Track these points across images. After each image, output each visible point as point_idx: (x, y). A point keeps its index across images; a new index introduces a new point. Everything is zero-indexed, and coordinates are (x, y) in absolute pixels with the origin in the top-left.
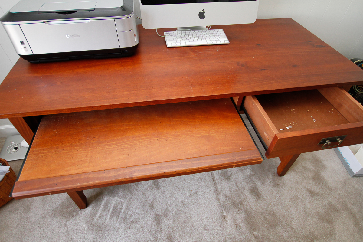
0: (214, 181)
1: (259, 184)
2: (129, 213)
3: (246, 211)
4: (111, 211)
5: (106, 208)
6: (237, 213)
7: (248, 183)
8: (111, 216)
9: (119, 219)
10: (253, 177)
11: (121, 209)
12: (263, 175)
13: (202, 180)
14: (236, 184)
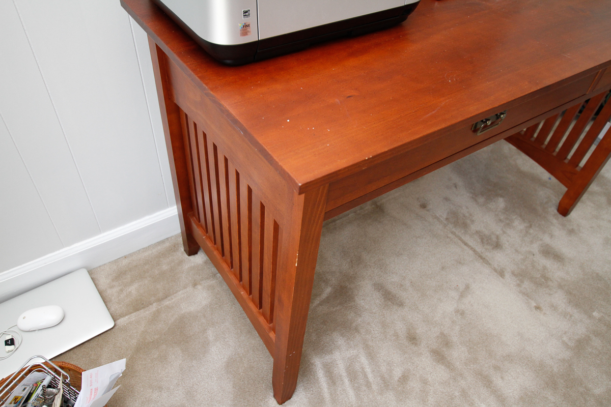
0: (481, 257)
1: (547, 239)
2: (384, 369)
3: (560, 287)
4: (346, 381)
5: (332, 379)
6: (550, 294)
7: (532, 242)
8: (355, 390)
9: (374, 387)
10: (531, 231)
11: (363, 369)
12: (543, 222)
13: (460, 263)
14: (517, 251)
